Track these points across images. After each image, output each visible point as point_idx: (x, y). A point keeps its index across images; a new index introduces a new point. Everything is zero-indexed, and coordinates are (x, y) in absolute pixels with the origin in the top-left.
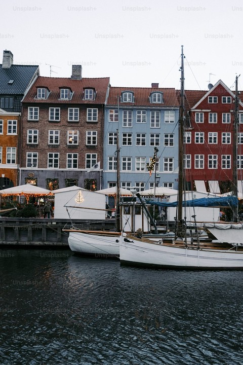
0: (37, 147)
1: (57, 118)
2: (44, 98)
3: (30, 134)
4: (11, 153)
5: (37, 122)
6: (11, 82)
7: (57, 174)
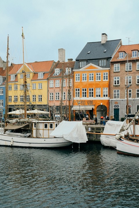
0: (119, 87)
1: (130, 69)
2: (123, 58)
3: (115, 80)
4: (105, 91)
5: (119, 72)
6: (105, 51)
7: (131, 102)
